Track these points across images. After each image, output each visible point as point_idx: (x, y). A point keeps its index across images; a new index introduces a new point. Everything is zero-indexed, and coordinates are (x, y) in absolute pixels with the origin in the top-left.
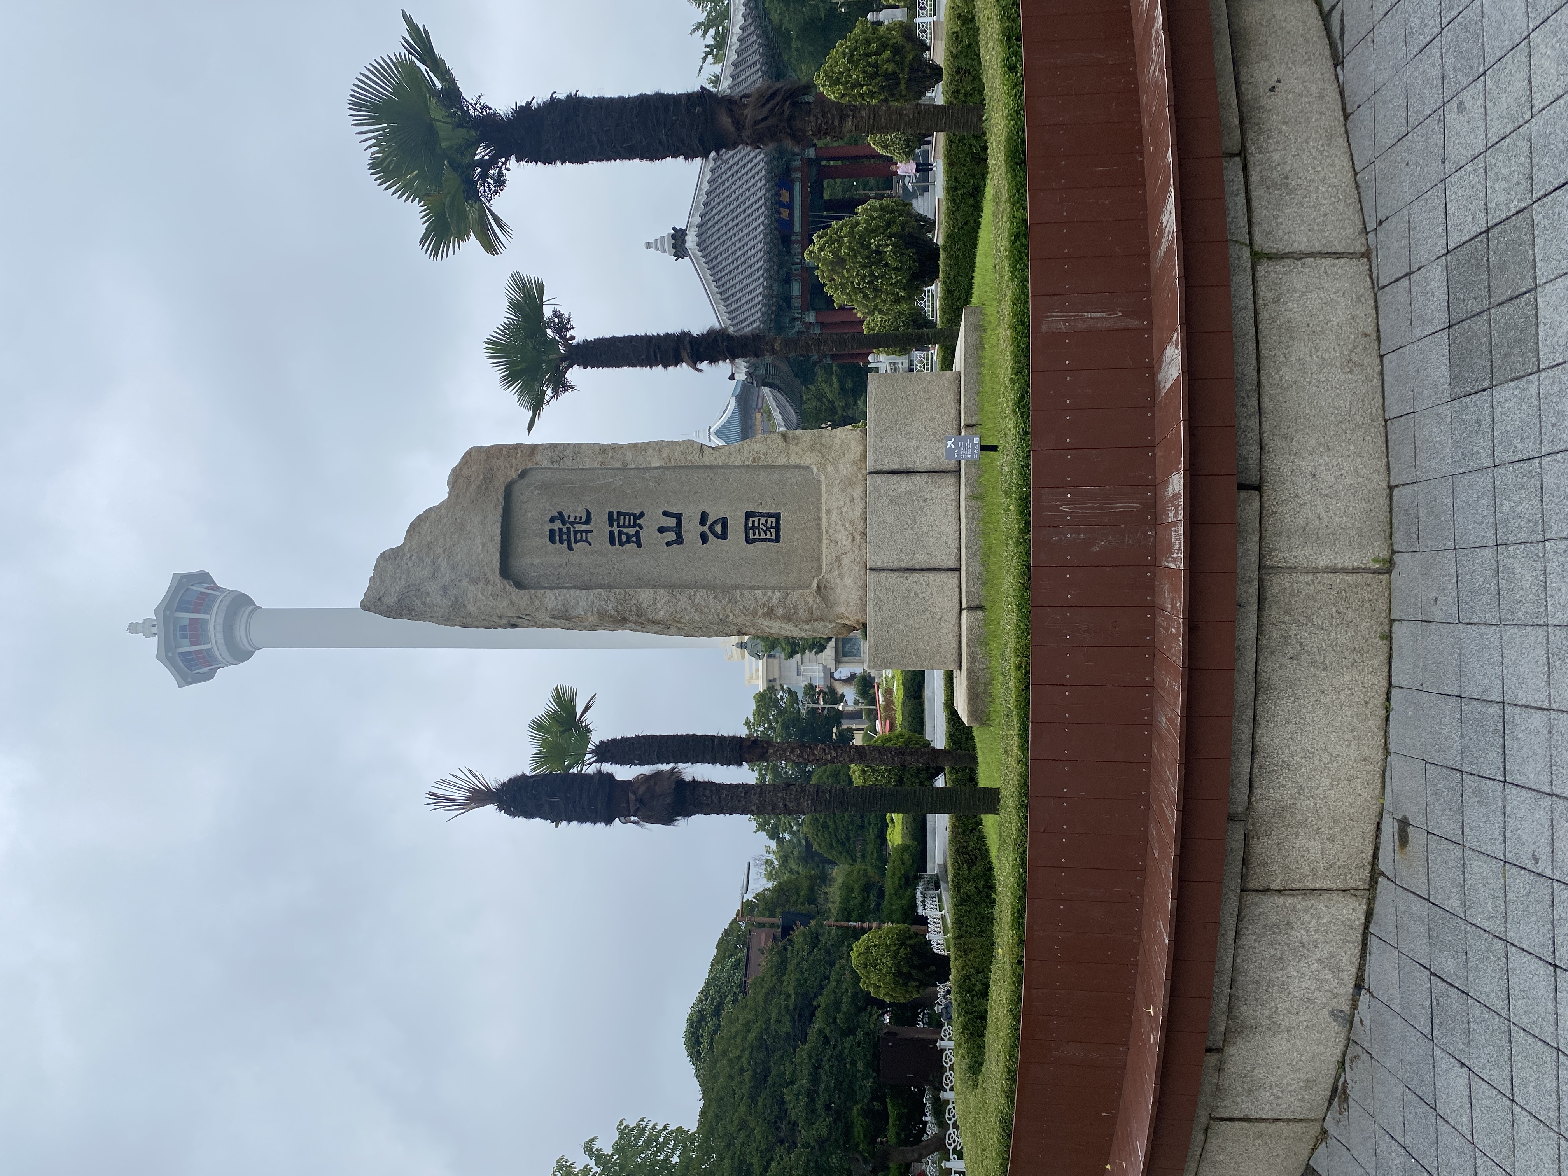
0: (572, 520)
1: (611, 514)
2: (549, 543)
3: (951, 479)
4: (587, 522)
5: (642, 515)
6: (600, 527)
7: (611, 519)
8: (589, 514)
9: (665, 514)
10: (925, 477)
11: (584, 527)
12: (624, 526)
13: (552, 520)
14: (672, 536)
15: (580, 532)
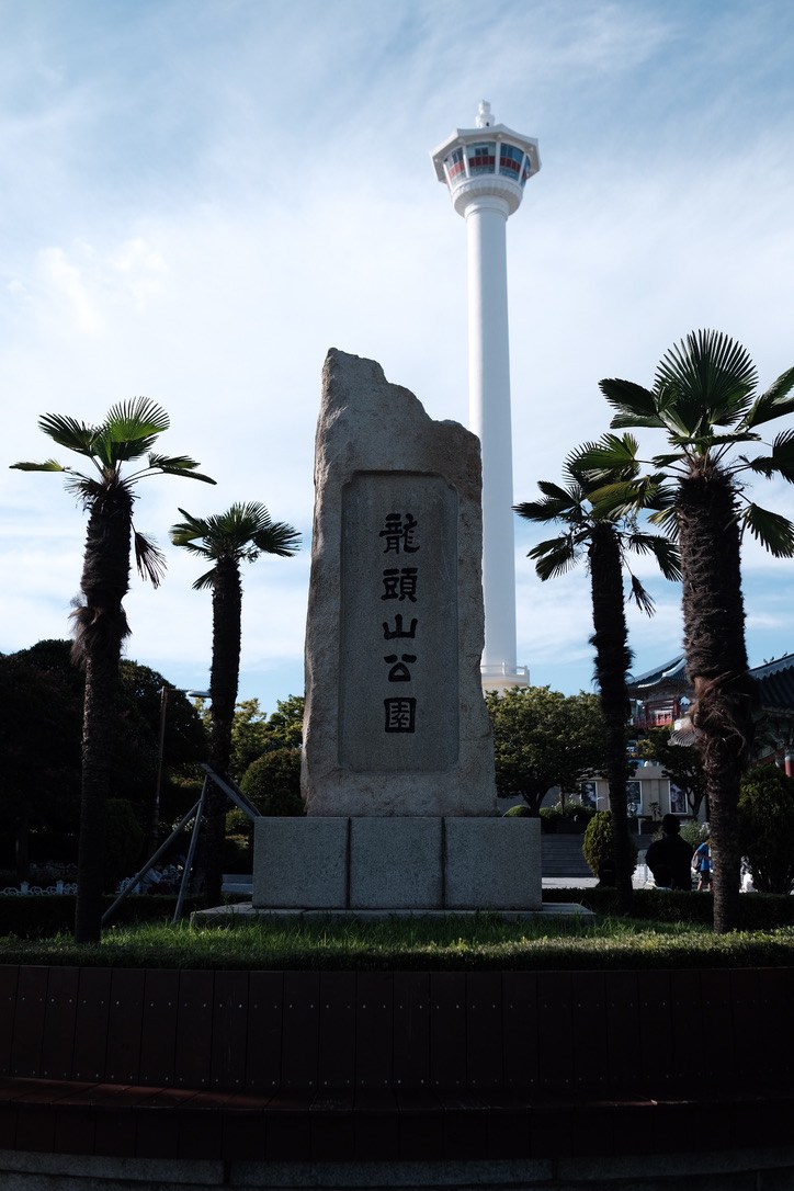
0: (409, 534)
1: (415, 570)
2: (388, 513)
3: (435, 901)
4: (407, 549)
5: (414, 600)
6: (403, 561)
7: (410, 571)
8: (414, 550)
9: (414, 622)
10: (438, 874)
11: (402, 545)
12: (402, 583)
13: (409, 516)
14: (392, 628)
15: (397, 543)
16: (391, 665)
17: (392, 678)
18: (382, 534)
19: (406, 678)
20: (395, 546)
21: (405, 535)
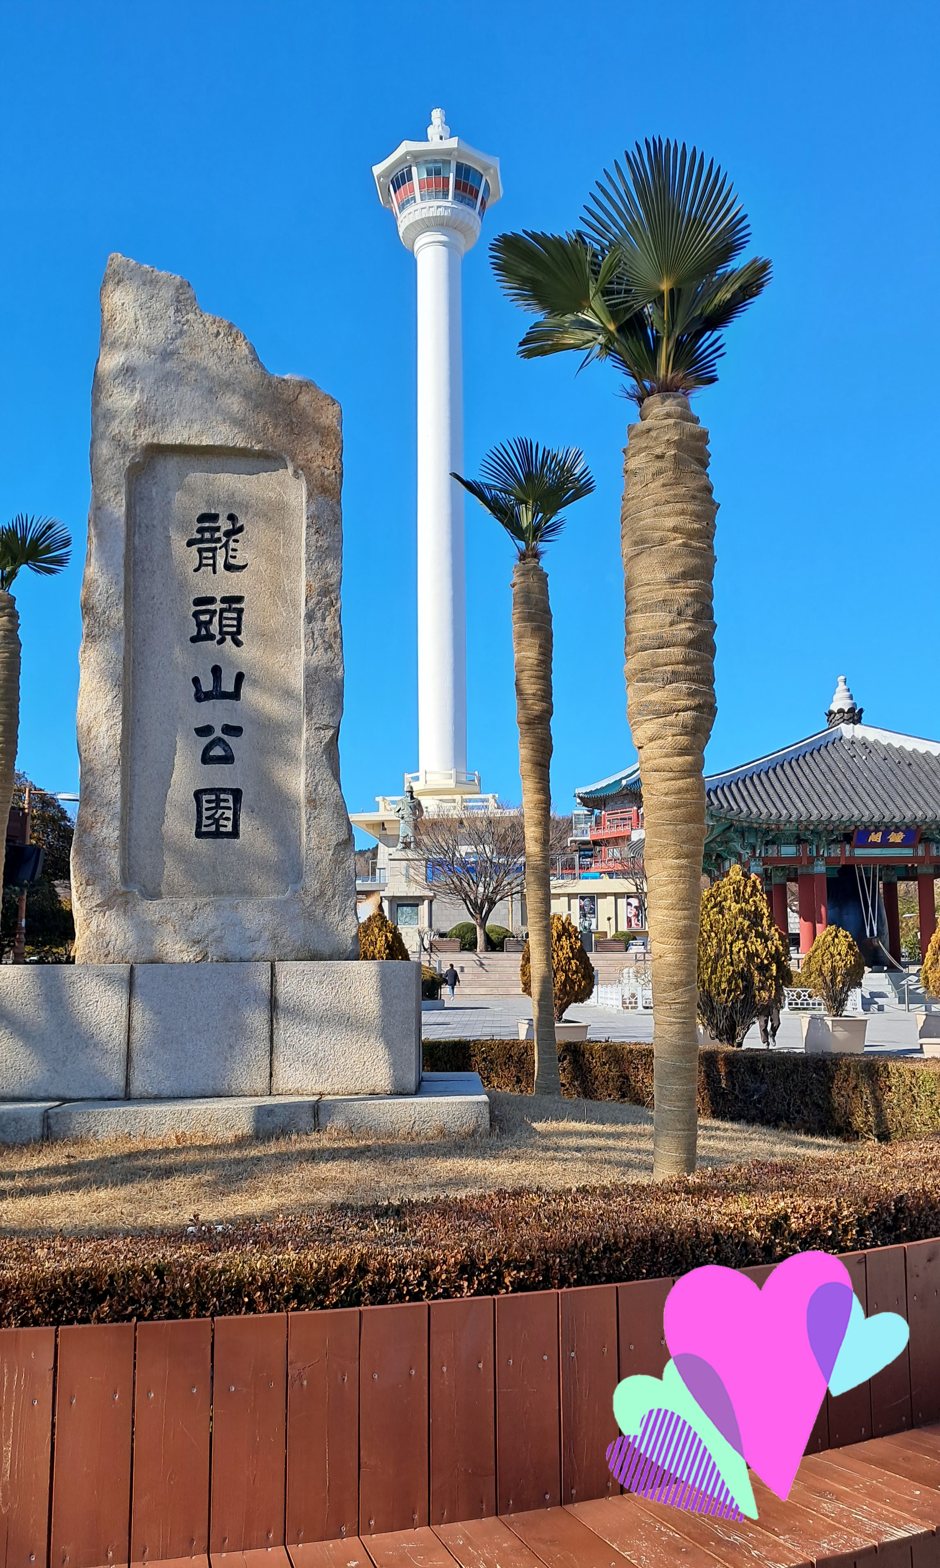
0: (232, 545)
1: (240, 599)
2: (199, 511)
5: (238, 644)
6: (222, 584)
7: (232, 601)
8: (239, 569)
9: (240, 677)
11: (220, 562)
12: (221, 619)
13: (232, 518)
14: (207, 685)
15: (214, 558)
16: (206, 740)
17: (206, 759)
18: (190, 542)
19: (228, 759)
20: (211, 562)
21: (226, 545)
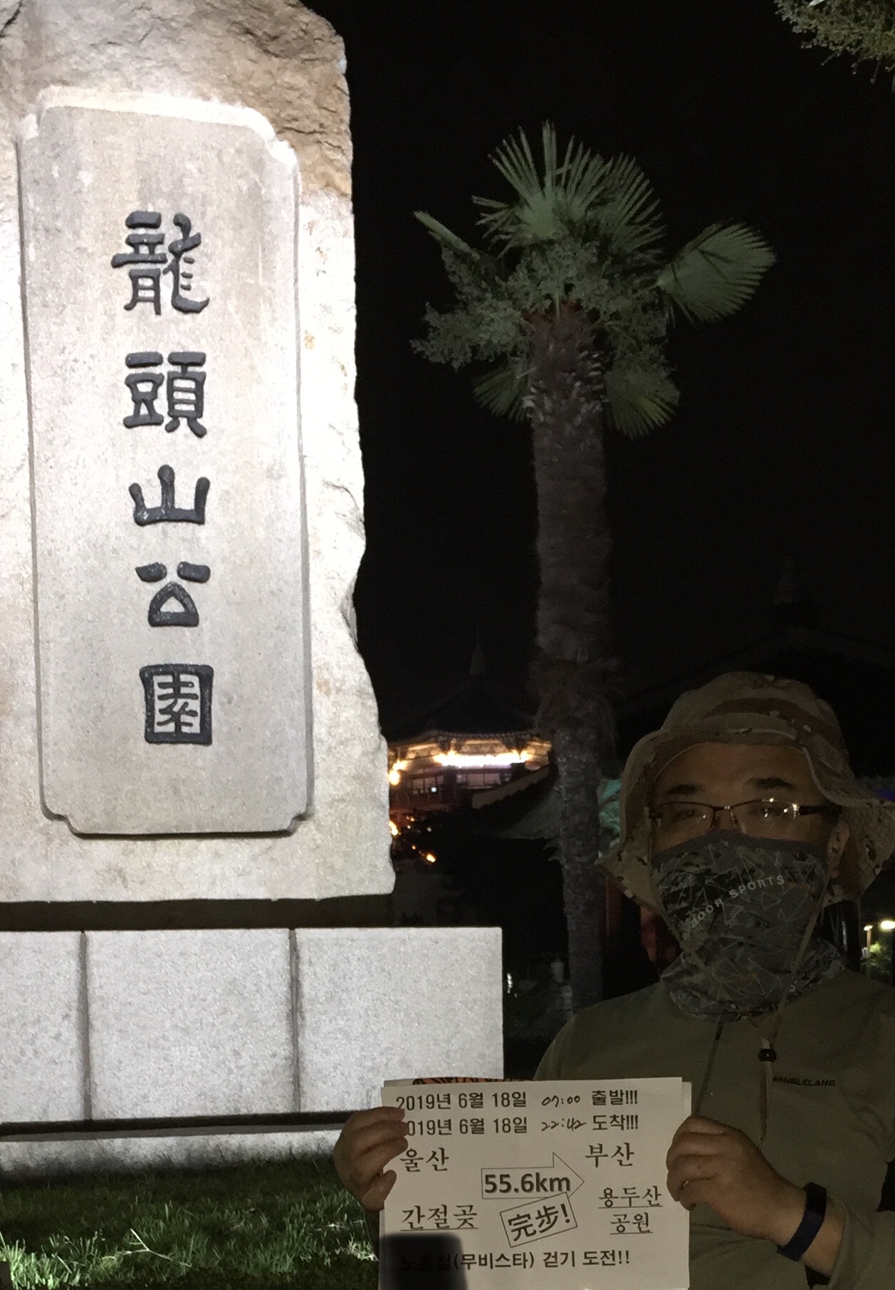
0: (183, 267)
1: (199, 360)
4: (182, 305)
5: (200, 432)
8: (197, 306)
9: (203, 485)
12: (171, 390)
13: (183, 223)
14: (153, 498)
15: (156, 288)
16: (154, 588)
17: (156, 618)
18: (117, 263)
19: (189, 619)
20: (151, 294)
21: (174, 269)
